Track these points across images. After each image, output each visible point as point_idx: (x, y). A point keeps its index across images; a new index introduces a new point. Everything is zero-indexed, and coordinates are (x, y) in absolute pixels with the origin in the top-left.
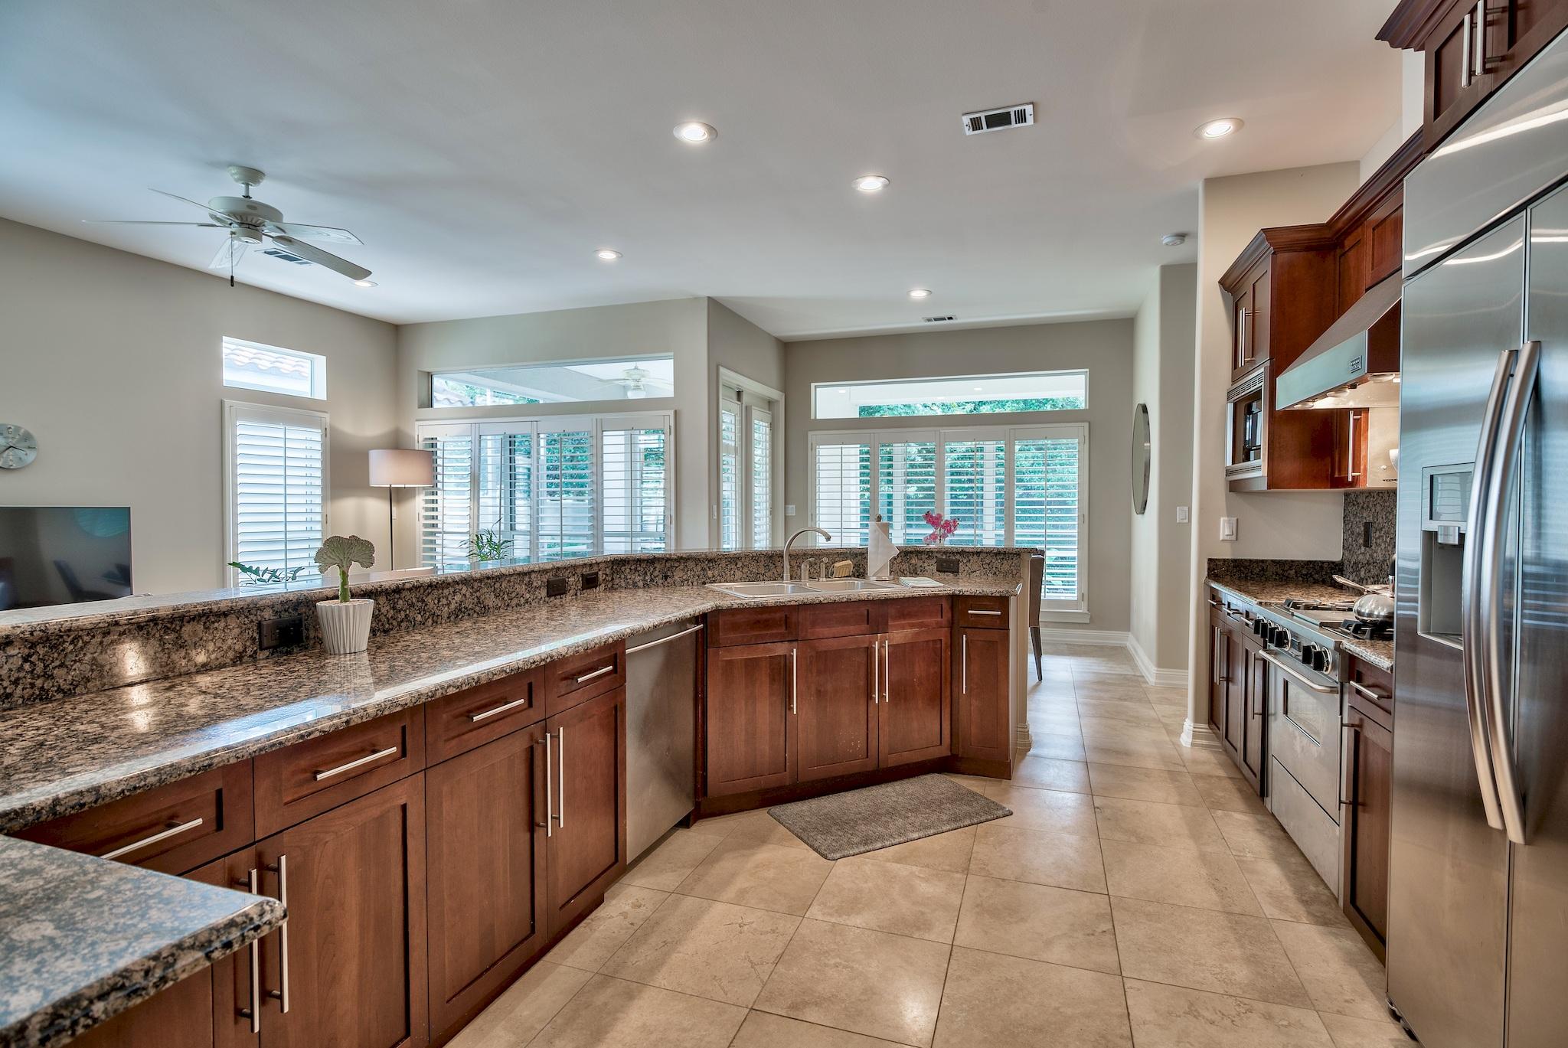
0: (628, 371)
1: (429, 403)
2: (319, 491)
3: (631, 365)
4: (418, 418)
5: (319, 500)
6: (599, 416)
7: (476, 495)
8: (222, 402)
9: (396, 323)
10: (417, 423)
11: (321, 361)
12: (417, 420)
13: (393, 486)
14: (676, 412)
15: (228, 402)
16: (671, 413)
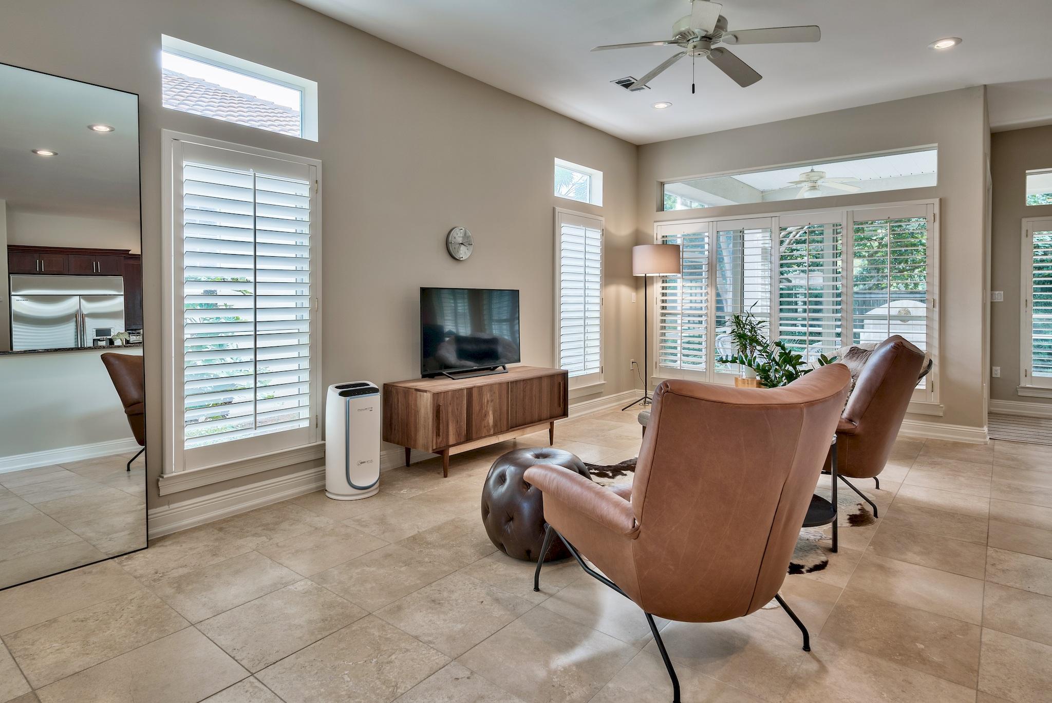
0: (807, 174)
1: (661, 208)
2: (598, 279)
3: (808, 169)
4: (655, 220)
5: (598, 286)
6: (850, 209)
7: (713, 282)
8: (554, 209)
9: (637, 144)
10: (656, 224)
11: (600, 174)
12: (655, 222)
13: (647, 275)
14: (941, 200)
15: (558, 209)
16: (937, 201)
